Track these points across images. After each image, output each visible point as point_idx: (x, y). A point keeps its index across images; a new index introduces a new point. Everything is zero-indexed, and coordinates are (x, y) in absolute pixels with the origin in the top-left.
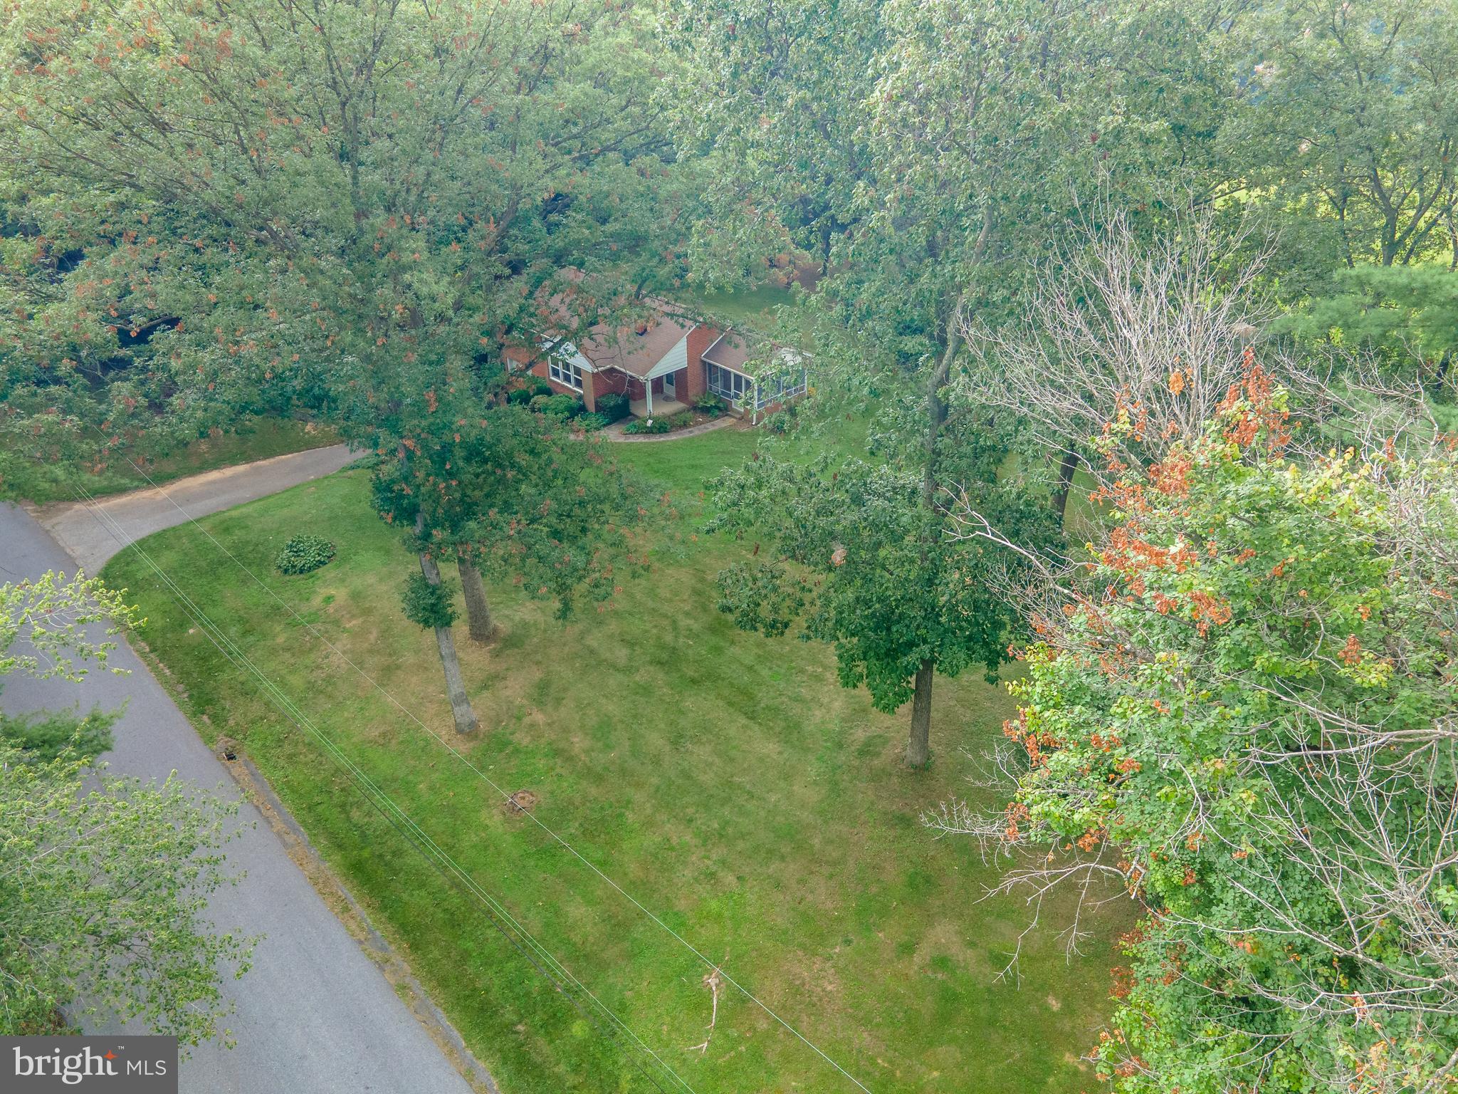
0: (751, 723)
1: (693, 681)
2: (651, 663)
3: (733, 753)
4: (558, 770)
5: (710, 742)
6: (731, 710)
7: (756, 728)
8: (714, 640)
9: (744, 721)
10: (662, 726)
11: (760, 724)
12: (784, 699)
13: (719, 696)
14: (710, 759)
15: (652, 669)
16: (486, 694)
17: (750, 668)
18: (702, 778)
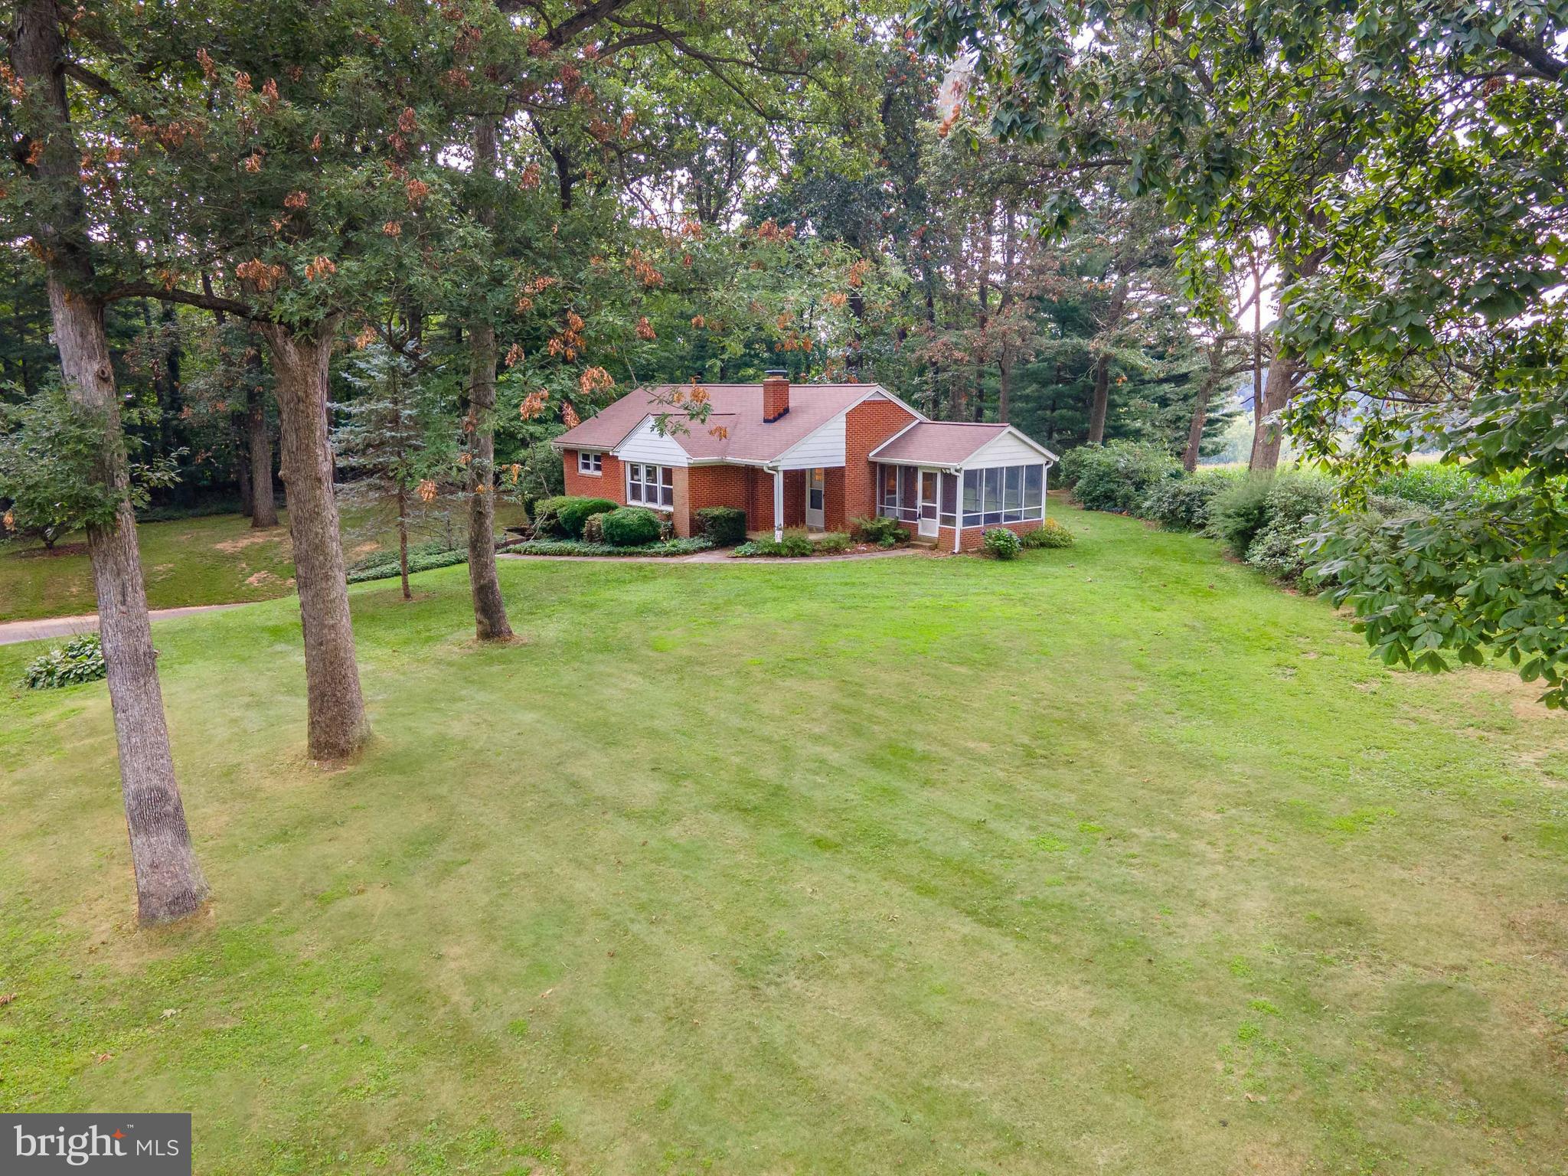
0: (993, 935)
1: (820, 843)
2: (716, 808)
3: (935, 1007)
4: (368, 1028)
5: (860, 975)
6: (927, 903)
7: (1009, 945)
8: (879, 778)
9: (966, 927)
10: (720, 929)
11: (1021, 938)
12: (1081, 886)
13: (890, 873)
14: (861, 1021)
15: (715, 818)
16: (277, 850)
17: (979, 825)
18: (828, 1072)
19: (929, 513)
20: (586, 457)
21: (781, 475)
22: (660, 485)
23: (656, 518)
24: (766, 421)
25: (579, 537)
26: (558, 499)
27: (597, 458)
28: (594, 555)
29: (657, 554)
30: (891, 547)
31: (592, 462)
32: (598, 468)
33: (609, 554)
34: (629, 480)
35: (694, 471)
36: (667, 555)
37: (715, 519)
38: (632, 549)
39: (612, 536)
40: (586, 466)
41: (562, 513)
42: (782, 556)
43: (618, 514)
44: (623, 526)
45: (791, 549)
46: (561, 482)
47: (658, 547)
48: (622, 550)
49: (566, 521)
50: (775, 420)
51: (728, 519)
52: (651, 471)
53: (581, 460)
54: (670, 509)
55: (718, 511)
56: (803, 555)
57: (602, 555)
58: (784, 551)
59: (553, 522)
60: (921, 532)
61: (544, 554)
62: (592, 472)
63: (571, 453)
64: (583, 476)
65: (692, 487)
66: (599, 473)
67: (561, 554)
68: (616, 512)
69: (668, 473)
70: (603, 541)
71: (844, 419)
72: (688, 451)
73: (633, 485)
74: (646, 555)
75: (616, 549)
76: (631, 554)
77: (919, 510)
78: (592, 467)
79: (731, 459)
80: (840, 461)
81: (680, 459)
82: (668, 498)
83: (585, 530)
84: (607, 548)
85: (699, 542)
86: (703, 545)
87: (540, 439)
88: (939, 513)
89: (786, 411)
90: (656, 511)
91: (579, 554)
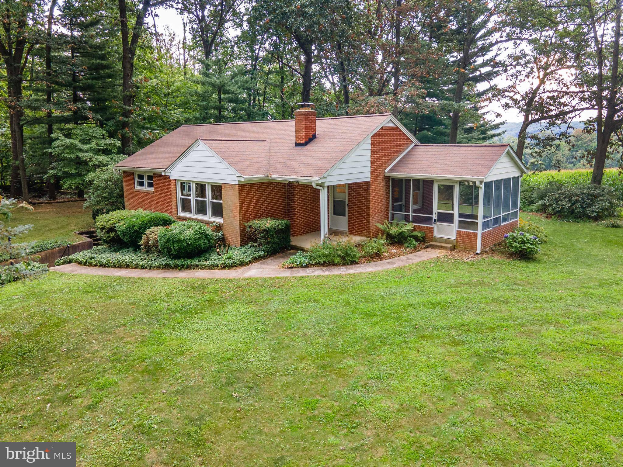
19: (446, 218)
20: (141, 177)
21: (326, 190)
22: (209, 199)
23: (208, 230)
24: (297, 145)
25: (136, 248)
26: (117, 214)
27: (150, 178)
28: (151, 267)
29: (214, 267)
30: (415, 249)
31: (146, 181)
32: (151, 185)
33: (167, 267)
34: (179, 196)
35: (244, 187)
36: (225, 267)
37: (267, 231)
38: (189, 262)
39: (169, 251)
40: (141, 184)
41: (121, 226)
42: (334, 265)
43: (175, 229)
44: (180, 241)
45: (343, 258)
46: (121, 196)
47: (213, 259)
48: (179, 263)
49: (124, 234)
50: (306, 144)
51: (279, 232)
52: (201, 188)
53: (137, 180)
54: (220, 220)
55: (268, 223)
56: (353, 263)
57: (159, 267)
58: (337, 260)
59: (112, 234)
60: (436, 234)
61: (103, 266)
62: (145, 188)
63: (129, 174)
64: (139, 191)
65: (242, 202)
66: (151, 189)
67: (119, 266)
68: (172, 227)
69: (217, 190)
70: (160, 253)
71: (369, 141)
72: (238, 170)
73: (183, 200)
74: (203, 268)
75: (173, 262)
76: (188, 267)
77: (434, 216)
78: (145, 184)
79: (275, 177)
80: (366, 176)
81: (230, 177)
82: (218, 211)
83: (142, 242)
84: (163, 261)
85: (251, 252)
86: (256, 255)
87: (106, 165)
88: (456, 218)
89: (314, 136)
90: (207, 223)
91: (137, 267)
